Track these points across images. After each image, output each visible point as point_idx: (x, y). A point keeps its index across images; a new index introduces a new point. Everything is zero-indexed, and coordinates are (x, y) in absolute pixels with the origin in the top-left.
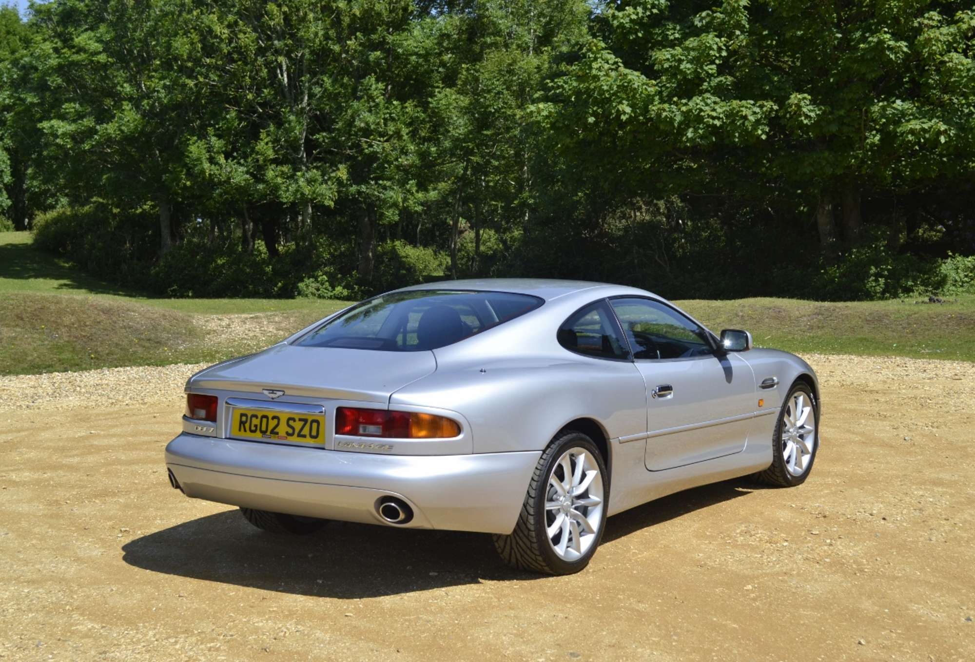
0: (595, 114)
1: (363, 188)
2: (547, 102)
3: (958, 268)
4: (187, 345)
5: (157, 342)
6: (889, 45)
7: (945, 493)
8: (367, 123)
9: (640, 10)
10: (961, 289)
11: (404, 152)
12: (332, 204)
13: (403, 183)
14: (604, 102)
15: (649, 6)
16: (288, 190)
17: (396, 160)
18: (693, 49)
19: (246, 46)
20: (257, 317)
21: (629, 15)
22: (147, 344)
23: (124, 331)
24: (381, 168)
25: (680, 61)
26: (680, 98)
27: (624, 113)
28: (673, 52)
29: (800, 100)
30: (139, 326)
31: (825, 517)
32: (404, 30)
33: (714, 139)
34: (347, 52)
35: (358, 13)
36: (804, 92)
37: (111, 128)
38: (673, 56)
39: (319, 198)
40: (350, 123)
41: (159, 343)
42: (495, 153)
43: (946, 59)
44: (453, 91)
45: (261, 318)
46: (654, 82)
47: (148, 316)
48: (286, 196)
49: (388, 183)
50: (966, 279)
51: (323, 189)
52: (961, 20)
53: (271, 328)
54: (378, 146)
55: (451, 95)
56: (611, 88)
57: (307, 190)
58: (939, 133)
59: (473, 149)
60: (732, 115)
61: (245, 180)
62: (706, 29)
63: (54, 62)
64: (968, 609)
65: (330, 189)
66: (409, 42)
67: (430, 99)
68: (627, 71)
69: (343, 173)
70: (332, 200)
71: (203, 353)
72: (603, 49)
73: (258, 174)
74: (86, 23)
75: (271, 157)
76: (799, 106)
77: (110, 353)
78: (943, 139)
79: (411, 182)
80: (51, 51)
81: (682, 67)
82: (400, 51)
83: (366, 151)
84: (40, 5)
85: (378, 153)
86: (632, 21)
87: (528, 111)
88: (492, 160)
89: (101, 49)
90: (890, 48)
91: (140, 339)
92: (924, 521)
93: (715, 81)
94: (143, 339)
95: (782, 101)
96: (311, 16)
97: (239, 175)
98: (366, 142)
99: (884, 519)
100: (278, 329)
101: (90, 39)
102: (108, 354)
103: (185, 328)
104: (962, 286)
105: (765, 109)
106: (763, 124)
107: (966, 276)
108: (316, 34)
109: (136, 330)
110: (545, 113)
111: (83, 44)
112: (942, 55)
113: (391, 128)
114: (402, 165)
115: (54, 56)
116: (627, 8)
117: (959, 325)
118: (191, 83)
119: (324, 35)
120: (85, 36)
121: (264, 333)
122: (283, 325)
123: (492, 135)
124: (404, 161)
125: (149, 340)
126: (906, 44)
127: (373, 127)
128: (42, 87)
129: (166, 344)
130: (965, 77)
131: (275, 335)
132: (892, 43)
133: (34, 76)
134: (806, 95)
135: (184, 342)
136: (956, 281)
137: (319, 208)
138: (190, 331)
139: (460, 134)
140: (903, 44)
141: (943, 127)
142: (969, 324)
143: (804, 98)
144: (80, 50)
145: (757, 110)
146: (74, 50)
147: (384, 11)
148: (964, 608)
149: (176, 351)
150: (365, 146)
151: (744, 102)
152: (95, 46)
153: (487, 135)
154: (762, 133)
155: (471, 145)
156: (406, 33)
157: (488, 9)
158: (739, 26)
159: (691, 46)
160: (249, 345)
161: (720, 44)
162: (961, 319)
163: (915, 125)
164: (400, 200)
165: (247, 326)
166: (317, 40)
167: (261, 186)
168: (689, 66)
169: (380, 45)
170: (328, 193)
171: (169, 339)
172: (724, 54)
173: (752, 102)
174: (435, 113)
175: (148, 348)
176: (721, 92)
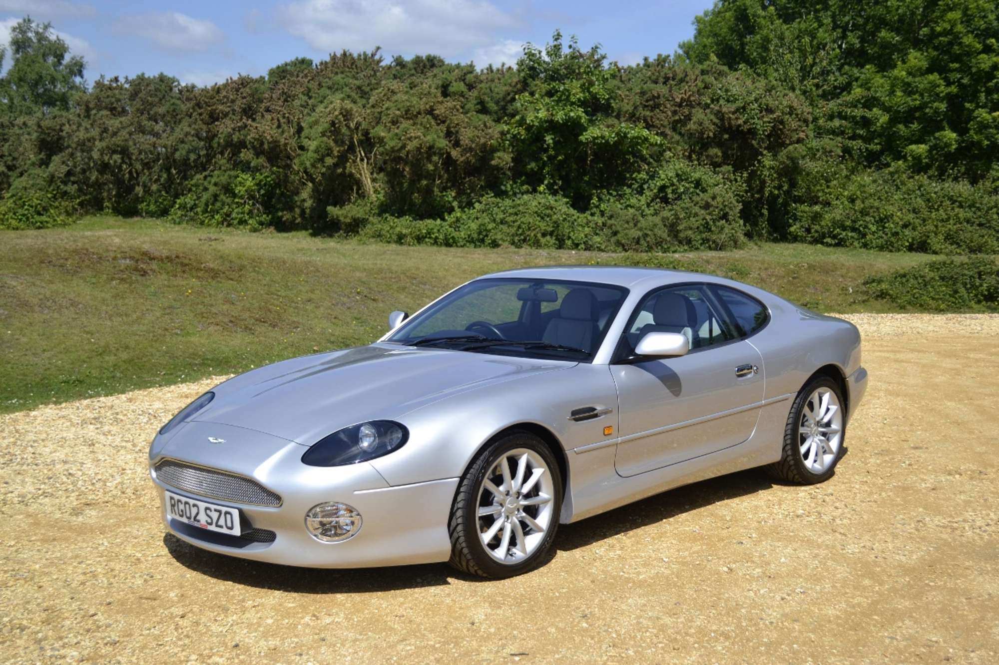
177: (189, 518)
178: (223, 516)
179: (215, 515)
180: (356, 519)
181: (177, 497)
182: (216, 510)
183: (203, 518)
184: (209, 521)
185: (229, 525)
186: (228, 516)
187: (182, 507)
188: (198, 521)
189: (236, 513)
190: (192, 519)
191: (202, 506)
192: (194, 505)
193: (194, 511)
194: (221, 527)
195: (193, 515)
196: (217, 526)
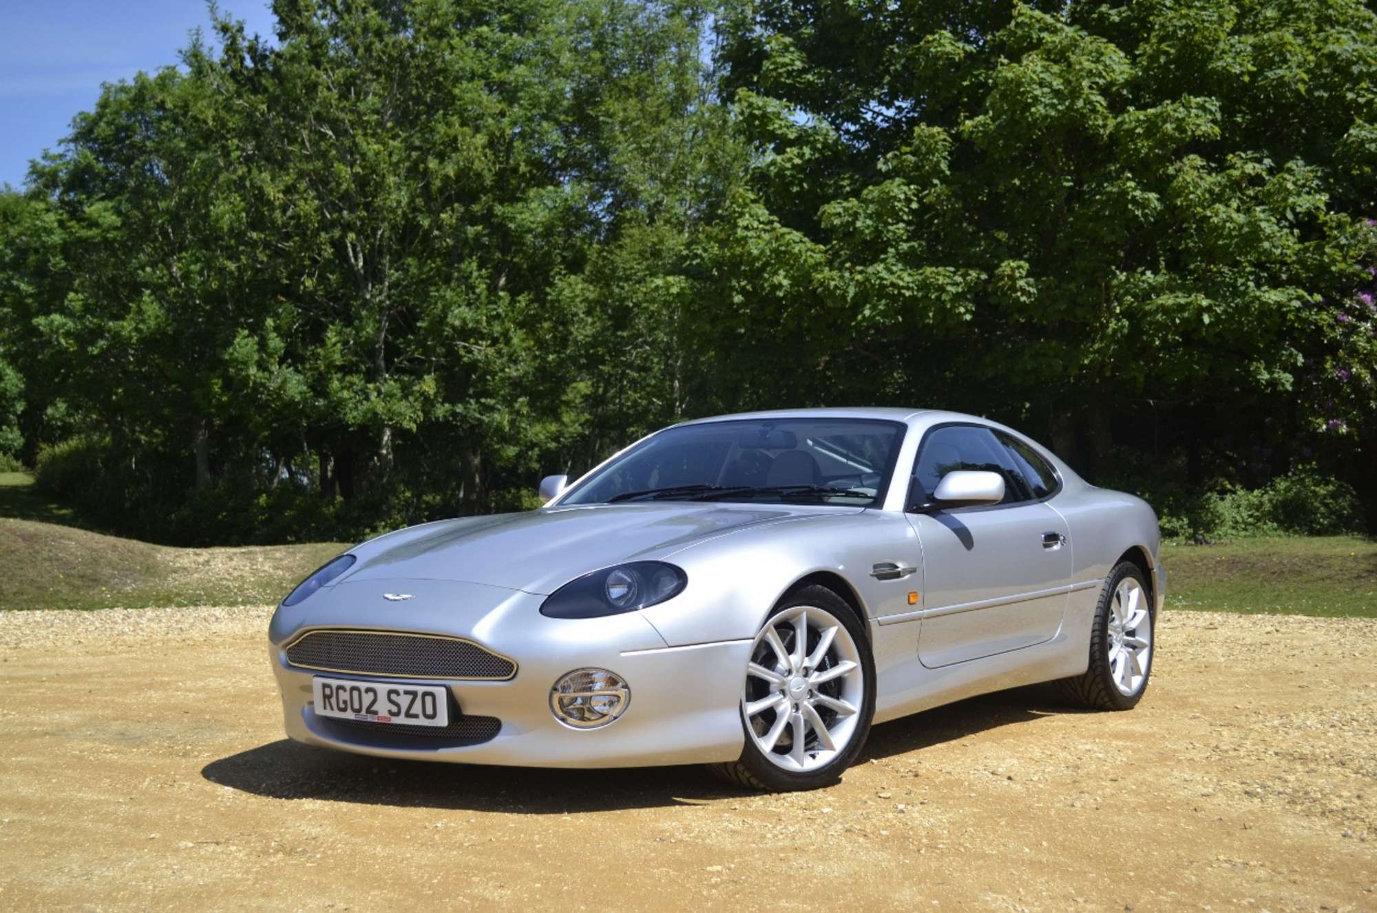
0: (743, 291)
1: (459, 408)
2: (680, 274)
3: (1239, 506)
4: (140, 584)
5: (95, 580)
6: (1134, 197)
7: (1126, 748)
8: (464, 321)
9: (807, 151)
10: (1243, 533)
11: (512, 358)
12: (414, 427)
13: (509, 402)
14: (755, 275)
15: (819, 146)
16: (356, 408)
17: (502, 370)
18: (872, 201)
19: (306, 216)
20: (250, 553)
21: (790, 160)
22: (78, 582)
23: (48, 563)
24: (482, 379)
25: (855, 215)
26: (854, 264)
27: (780, 286)
28: (845, 204)
29: (1013, 269)
30: (71, 558)
31: (916, 776)
32: (519, 200)
33: (900, 319)
34: (439, 228)
35: (452, 174)
36: (1021, 258)
37: (126, 327)
38: (846, 209)
39: (396, 419)
40: (442, 320)
41: (96, 581)
42: (633, 362)
43: (1208, 213)
44: (579, 279)
45: (256, 553)
46: (822, 247)
47: (89, 545)
48: (353, 416)
49: (491, 402)
50: (1250, 520)
51: (402, 407)
52: (1233, 166)
53: (267, 567)
54: (481, 351)
55: (577, 284)
56: (762, 252)
57: (380, 407)
58: (1201, 310)
59: (603, 355)
60: (924, 286)
61: (300, 393)
62: (889, 175)
63: (57, 238)
64: (1086, 901)
65: (412, 407)
66: (523, 216)
67: (548, 290)
68: (785, 230)
69: (429, 384)
70: (415, 422)
71: (158, 594)
72: (754, 201)
73: (319, 386)
74: (103, 190)
75: (338, 363)
76: (1012, 278)
77: (20, 592)
78: (1206, 319)
79: (521, 400)
80: (56, 225)
81: (859, 224)
82: (512, 226)
83: (465, 359)
84: (44, 167)
85: (479, 361)
86: (794, 167)
87: (653, 286)
88: (628, 371)
89: (119, 224)
90: (1134, 200)
91: (68, 576)
92: (1075, 782)
93: (904, 246)
94: (73, 576)
95: (990, 268)
96: (391, 180)
97: (295, 385)
98: (465, 347)
99: (1010, 778)
100: (276, 568)
101: (106, 210)
102: (14, 594)
103: (141, 564)
104: (1245, 529)
105: (969, 278)
106: (967, 300)
107: (1251, 516)
108: (399, 202)
109: (67, 563)
110: (674, 290)
111: (95, 215)
112: (1204, 208)
113: (497, 329)
114: (510, 378)
115: (59, 231)
116: (788, 150)
117: (1230, 570)
118: (232, 266)
119: (409, 204)
120: (99, 206)
121: (254, 572)
122: (285, 562)
123: (629, 337)
124: (513, 372)
125: (82, 577)
126: (1156, 196)
127: (470, 325)
128: (40, 272)
129: (106, 583)
130: (1236, 236)
131: (271, 576)
132: (1138, 193)
133: (32, 259)
134: (1022, 263)
135: (135, 581)
136: (1237, 522)
137: (399, 432)
138: (148, 568)
139: (587, 336)
140: (1153, 196)
141: (1205, 303)
142: (1245, 568)
143: (1019, 267)
144: (93, 224)
145: (958, 279)
146: (84, 224)
147: (486, 172)
148: (1080, 900)
149: (119, 592)
150: (462, 352)
151: (940, 269)
152: (112, 219)
153: (622, 337)
154: (965, 312)
155: (601, 350)
156: (520, 205)
157: (625, 172)
158: (937, 172)
159: (870, 197)
160: (228, 587)
161: (909, 193)
162: (1233, 563)
163: (1167, 300)
164: (505, 423)
165: (234, 563)
166: (400, 212)
167: (321, 403)
168: (869, 222)
169: (487, 218)
170: (409, 413)
171: (114, 576)
172: (914, 206)
173: (952, 269)
174: (556, 306)
175: (78, 587)
176: (911, 260)
177: (358, 711)
178: (419, 700)
179: (404, 701)
180: (622, 693)
181: (334, 683)
182: (406, 693)
183: (383, 708)
184: (395, 709)
185: (429, 711)
186: (429, 699)
187: (344, 696)
188: (376, 713)
189: (441, 693)
190: (364, 712)
191: (382, 688)
192: (368, 690)
193: (366, 699)
194: (416, 716)
195: (365, 704)
196: (408, 715)
